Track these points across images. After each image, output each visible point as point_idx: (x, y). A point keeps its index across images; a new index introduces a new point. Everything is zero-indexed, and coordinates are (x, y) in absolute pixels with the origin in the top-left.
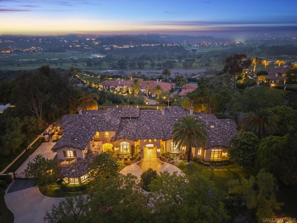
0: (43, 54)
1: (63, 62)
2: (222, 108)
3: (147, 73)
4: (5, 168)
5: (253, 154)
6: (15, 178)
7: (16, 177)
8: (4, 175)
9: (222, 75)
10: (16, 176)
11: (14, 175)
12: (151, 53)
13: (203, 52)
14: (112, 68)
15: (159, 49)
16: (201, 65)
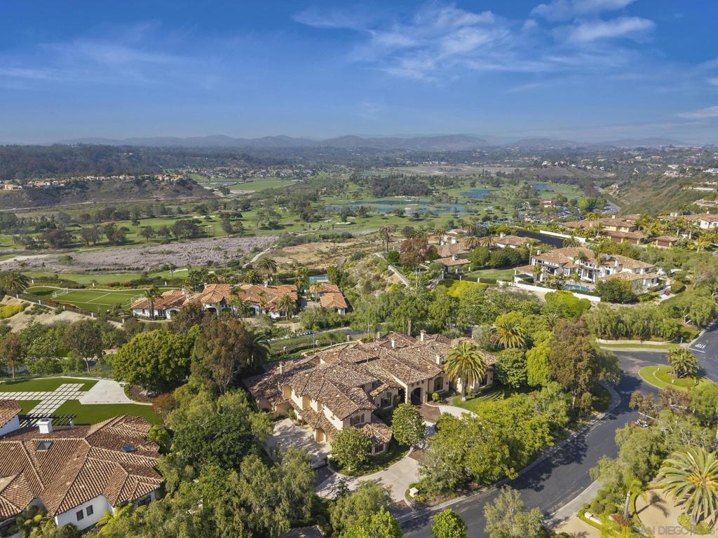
12: (117, 201)
13: (246, 192)
14: (27, 248)
15: (136, 189)
16: (260, 226)
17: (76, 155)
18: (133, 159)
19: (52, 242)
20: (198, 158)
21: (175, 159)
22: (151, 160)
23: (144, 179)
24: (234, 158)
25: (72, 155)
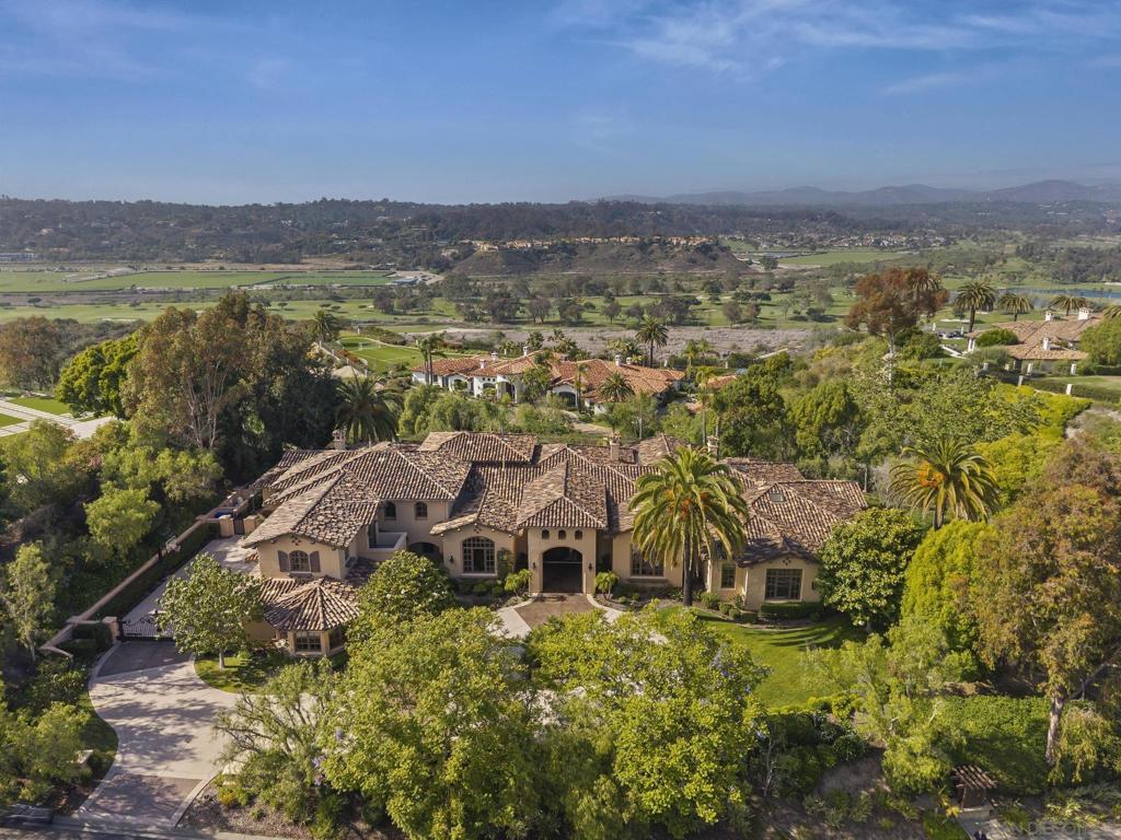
0: (222, 268)
1: (289, 298)
2: (825, 447)
3: (592, 339)
4: (92, 604)
5: (894, 579)
6: (121, 637)
7: (126, 632)
8: (88, 625)
9: (855, 344)
10: (127, 629)
11: (120, 624)
12: (608, 272)
13: (803, 267)
14: (466, 320)
15: (637, 256)
16: (791, 313)
17: (588, 215)
18: (661, 220)
19: (493, 313)
20: (756, 220)
21: (721, 220)
22: (685, 221)
23: (651, 243)
24: (813, 219)
25: (582, 214)
